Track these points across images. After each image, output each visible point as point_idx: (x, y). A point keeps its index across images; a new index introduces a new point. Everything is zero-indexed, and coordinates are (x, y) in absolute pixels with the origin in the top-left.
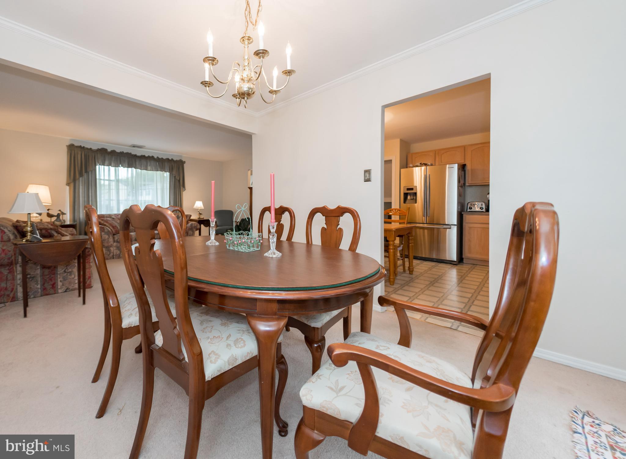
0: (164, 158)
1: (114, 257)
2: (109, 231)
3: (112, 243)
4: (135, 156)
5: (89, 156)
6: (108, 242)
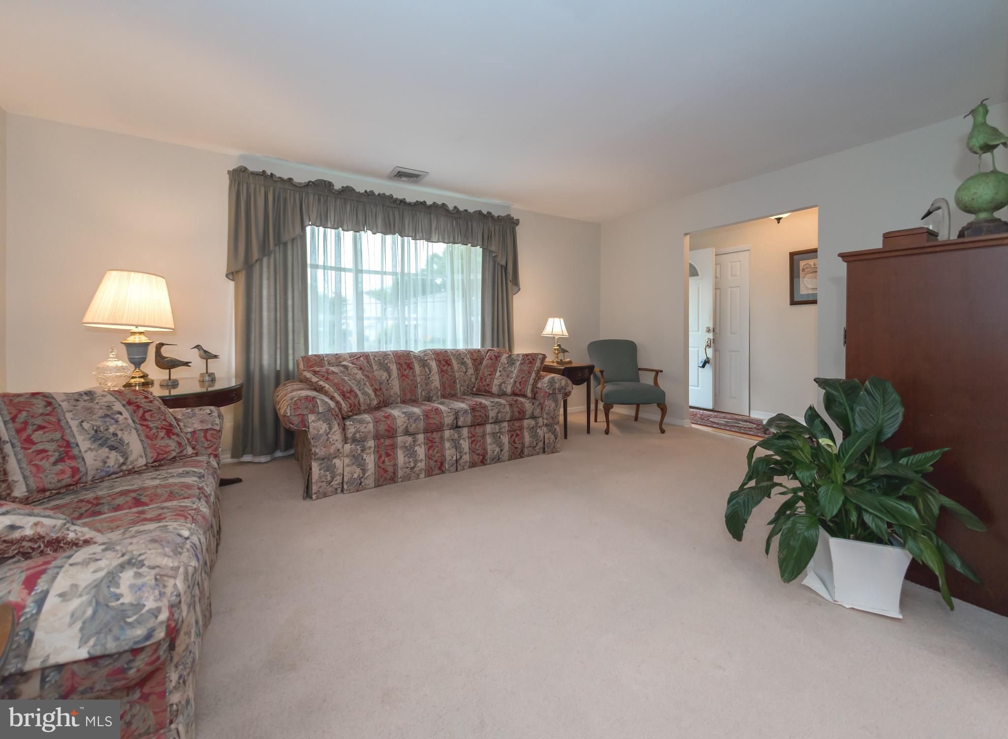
0: (471, 210)
1: (345, 487)
2: (330, 409)
3: (339, 445)
4: (403, 202)
5: (285, 200)
6: (327, 443)
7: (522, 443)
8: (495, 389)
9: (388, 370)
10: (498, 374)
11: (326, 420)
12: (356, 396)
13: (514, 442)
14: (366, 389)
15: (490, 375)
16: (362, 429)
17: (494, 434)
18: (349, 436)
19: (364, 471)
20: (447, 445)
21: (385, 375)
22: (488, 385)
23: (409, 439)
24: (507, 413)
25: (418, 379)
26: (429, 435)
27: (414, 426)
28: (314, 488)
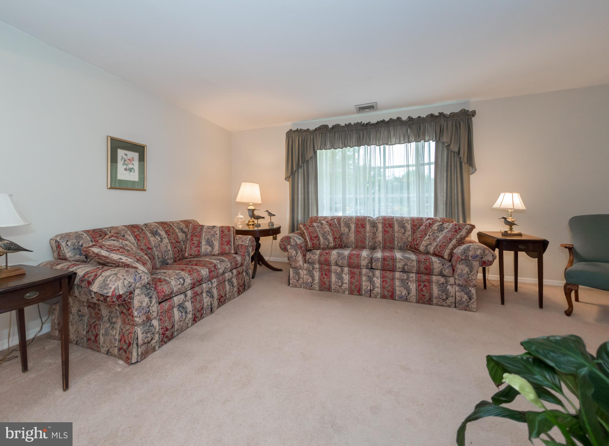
1: (304, 285)
2: (297, 244)
3: (301, 263)
6: (296, 261)
7: (430, 293)
8: (422, 248)
9: (349, 227)
10: (427, 237)
11: (295, 250)
12: (319, 239)
13: (422, 290)
14: (328, 237)
15: (421, 237)
16: (312, 258)
17: (402, 281)
18: (307, 259)
19: (313, 280)
20: (364, 278)
21: (347, 230)
22: (417, 245)
23: (339, 269)
24: (413, 267)
25: (367, 235)
26: (352, 269)
27: (341, 261)
28: (291, 282)
